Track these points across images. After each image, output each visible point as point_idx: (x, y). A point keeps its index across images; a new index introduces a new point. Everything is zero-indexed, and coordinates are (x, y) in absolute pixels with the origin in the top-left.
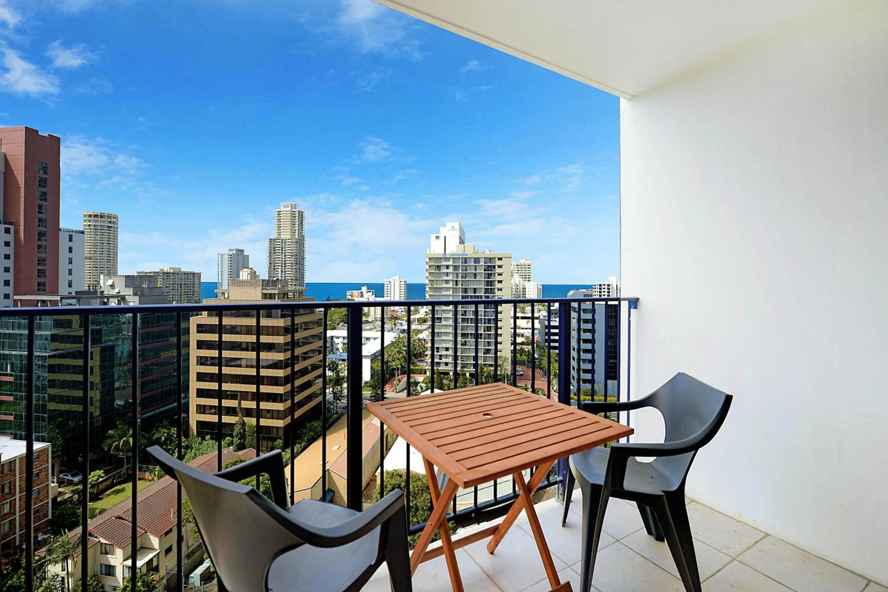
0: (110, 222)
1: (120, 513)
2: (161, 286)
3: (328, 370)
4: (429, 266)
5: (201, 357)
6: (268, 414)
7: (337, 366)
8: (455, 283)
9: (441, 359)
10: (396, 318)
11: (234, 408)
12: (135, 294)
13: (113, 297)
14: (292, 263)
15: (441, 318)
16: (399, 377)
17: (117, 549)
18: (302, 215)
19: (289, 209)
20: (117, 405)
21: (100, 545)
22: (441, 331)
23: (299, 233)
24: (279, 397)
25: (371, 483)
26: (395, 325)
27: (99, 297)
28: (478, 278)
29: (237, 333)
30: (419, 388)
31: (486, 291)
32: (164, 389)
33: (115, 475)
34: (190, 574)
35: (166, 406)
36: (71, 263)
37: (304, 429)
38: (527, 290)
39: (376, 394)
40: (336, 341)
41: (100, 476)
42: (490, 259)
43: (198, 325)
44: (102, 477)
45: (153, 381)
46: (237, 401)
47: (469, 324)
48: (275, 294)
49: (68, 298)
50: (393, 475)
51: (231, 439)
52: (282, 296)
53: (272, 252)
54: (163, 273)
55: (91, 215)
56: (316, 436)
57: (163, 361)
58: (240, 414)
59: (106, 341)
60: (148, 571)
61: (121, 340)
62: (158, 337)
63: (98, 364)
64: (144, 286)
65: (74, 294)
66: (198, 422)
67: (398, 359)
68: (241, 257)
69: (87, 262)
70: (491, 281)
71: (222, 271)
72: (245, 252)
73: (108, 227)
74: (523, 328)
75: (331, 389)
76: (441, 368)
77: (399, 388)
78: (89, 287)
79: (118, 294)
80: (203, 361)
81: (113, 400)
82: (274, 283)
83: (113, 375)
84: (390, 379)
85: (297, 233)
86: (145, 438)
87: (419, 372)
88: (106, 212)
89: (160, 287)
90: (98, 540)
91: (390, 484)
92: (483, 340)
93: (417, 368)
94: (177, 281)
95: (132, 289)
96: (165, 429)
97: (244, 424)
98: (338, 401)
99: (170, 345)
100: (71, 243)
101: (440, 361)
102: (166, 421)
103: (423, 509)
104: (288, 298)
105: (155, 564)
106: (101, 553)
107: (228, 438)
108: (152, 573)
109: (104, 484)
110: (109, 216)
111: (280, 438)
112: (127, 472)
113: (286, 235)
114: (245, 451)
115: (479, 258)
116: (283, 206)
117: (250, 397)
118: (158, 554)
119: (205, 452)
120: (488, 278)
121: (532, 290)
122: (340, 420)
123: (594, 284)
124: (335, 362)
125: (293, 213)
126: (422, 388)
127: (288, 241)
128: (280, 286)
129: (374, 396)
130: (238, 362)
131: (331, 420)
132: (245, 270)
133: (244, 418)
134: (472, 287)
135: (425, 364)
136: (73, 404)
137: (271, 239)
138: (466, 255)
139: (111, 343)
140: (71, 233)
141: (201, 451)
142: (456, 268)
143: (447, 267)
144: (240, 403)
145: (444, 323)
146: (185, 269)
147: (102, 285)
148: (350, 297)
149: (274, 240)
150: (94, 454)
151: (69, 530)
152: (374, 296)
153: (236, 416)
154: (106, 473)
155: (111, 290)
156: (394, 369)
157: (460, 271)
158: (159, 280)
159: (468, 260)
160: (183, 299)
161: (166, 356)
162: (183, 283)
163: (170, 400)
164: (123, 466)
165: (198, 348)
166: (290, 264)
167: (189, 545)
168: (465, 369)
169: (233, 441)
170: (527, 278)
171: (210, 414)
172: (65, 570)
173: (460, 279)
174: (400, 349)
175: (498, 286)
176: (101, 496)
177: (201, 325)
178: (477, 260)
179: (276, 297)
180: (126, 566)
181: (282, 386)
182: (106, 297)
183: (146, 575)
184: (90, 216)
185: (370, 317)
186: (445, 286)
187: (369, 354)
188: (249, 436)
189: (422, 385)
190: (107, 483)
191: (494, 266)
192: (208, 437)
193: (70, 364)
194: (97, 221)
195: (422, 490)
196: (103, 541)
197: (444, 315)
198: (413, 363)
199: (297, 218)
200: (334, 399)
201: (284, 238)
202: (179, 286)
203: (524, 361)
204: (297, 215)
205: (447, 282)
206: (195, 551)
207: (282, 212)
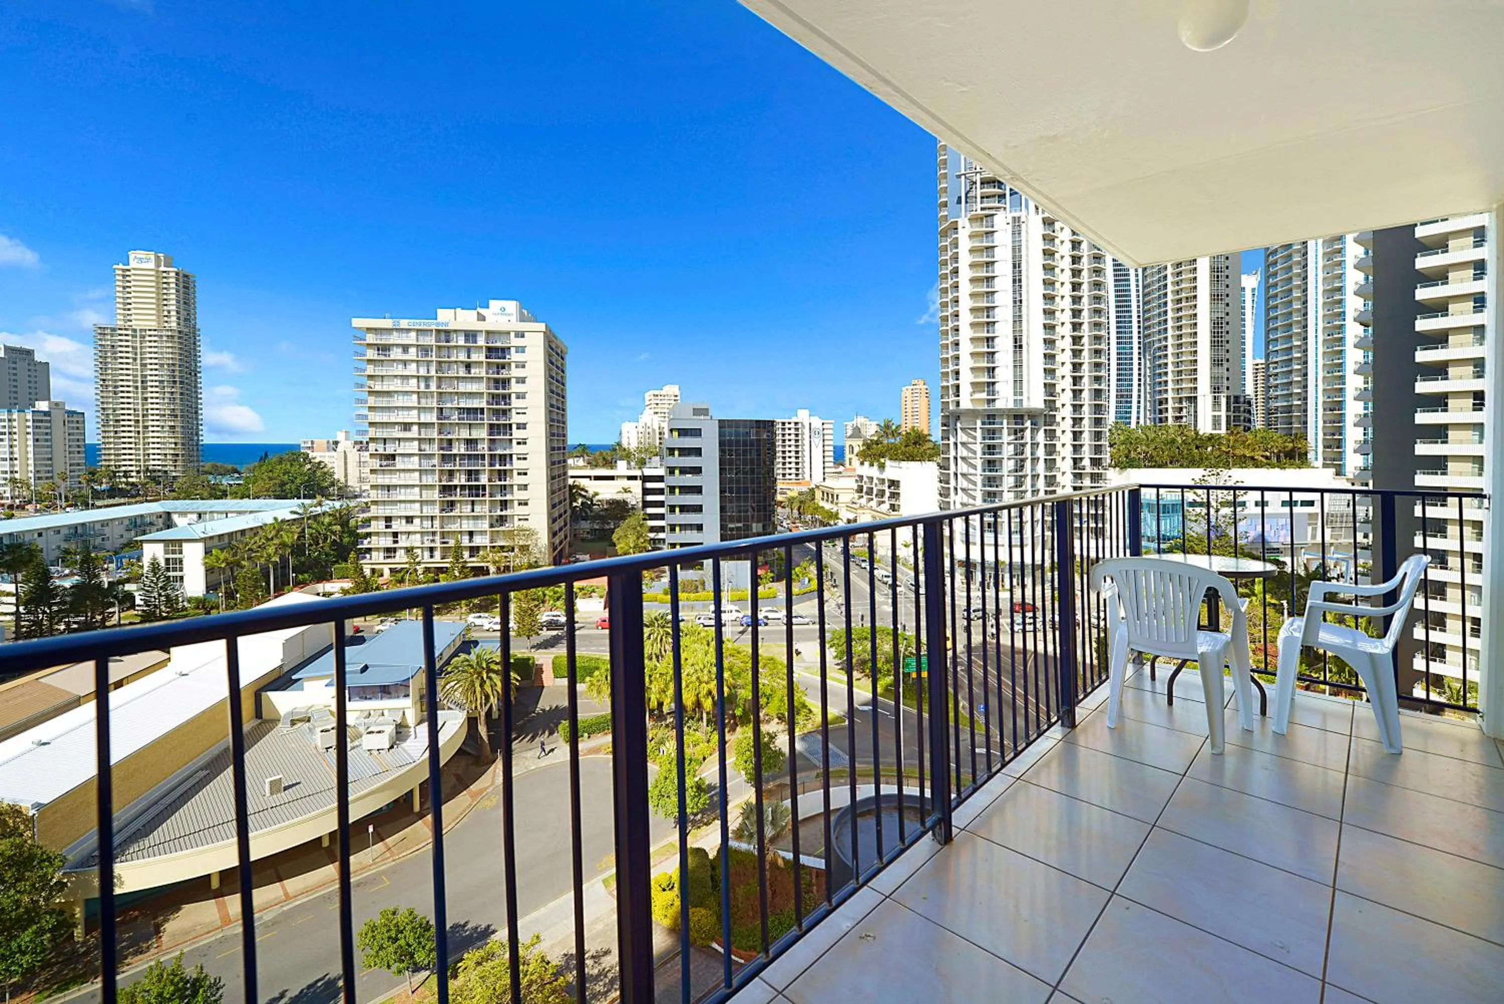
8: (422, 381)
9: (396, 541)
14: (161, 382)
15: (393, 455)
22: (394, 482)
23: (178, 318)
28: (475, 371)
31: (493, 398)
42: (499, 333)
68: (22, 366)
70: (502, 379)
72: (36, 354)
76: (397, 560)
85: (174, 319)
92: (488, 498)
101: (396, 545)
113: (144, 322)
115: (474, 333)
116: (136, 257)
120: (498, 374)
125: (161, 275)
127: (148, 333)
137: (103, 329)
138: (446, 324)
142: (423, 350)
145: (400, 464)
149: (113, 330)
157: (434, 358)
159: (450, 335)
166: (157, 384)
173: (433, 373)
175: (517, 388)
178: (470, 336)
187: (199, 537)
191: (508, 349)
197: (401, 450)
199: (173, 285)
201: (138, 328)
204: (173, 280)
205: (405, 378)
207: (133, 272)
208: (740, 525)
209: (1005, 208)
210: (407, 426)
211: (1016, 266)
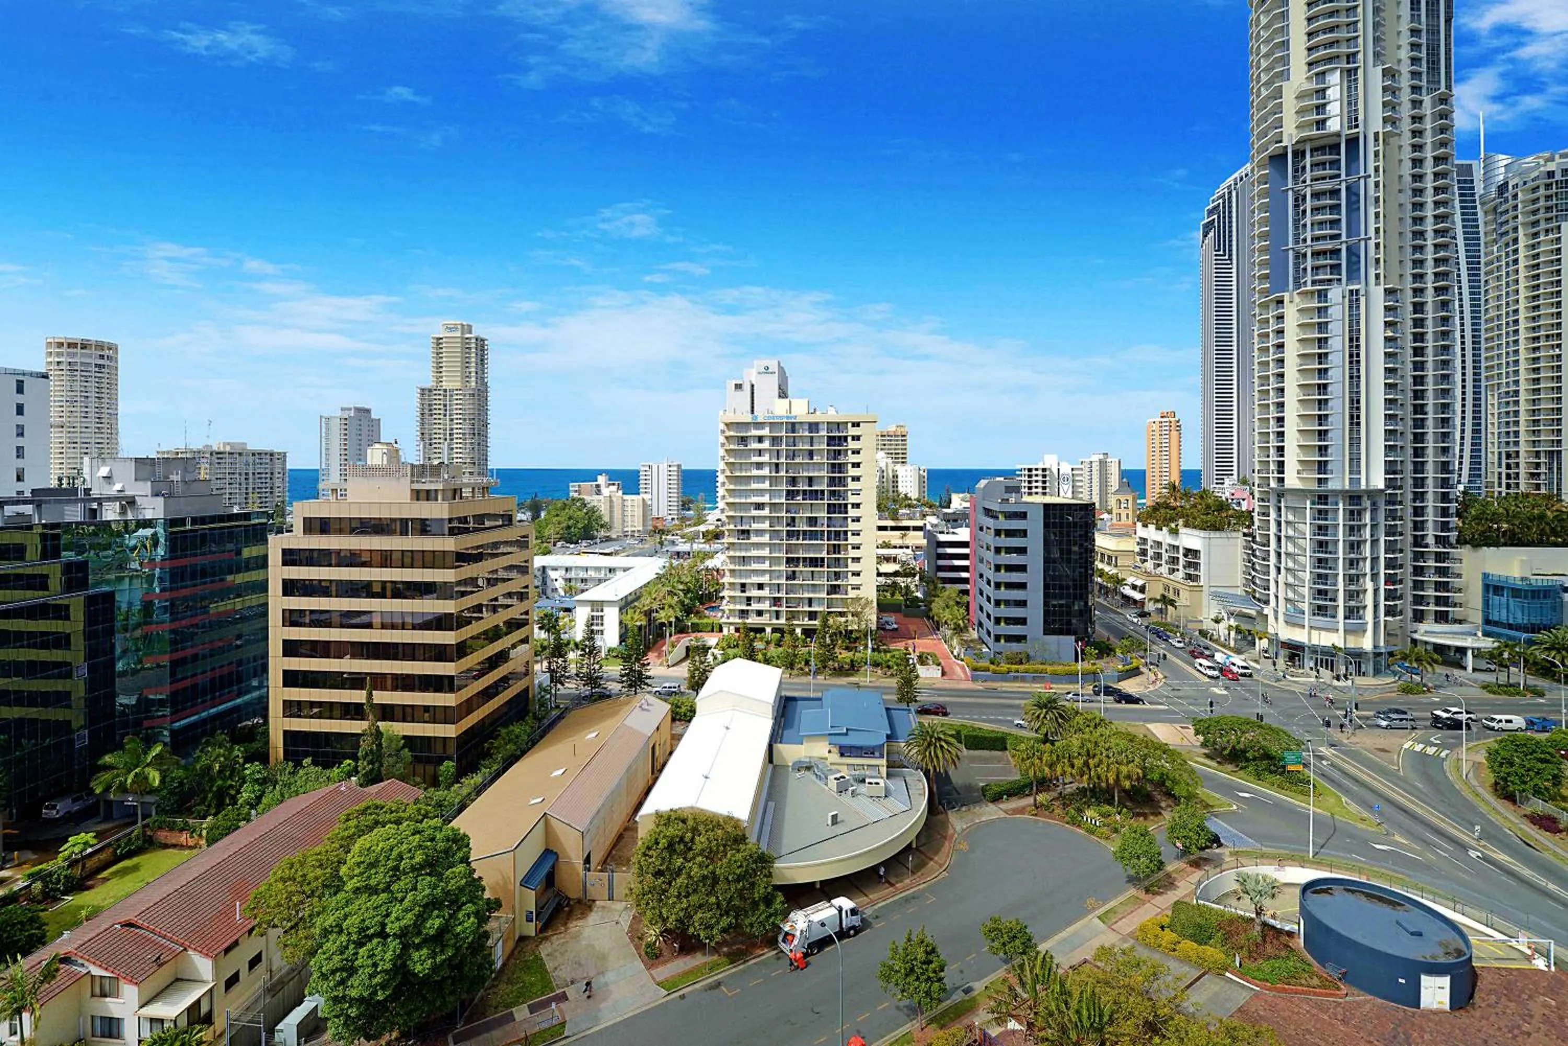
0: (102, 357)
1: (130, 916)
2: (208, 477)
3: (540, 628)
4: (727, 438)
5: (291, 611)
6: (427, 715)
7: (556, 620)
8: (774, 467)
9: (749, 605)
10: (662, 532)
11: (359, 706)
12: (156, 494)
13: (110, 499)
14: (464, 434)
15: (748, 531)
16: (673, 638)
17: (126, 986)
18: (483, 346)
19: (458, 334)
20: (121, 705)
21: (89, 978)
22: (749, 554)
23: (477, 378)
24: (446, 682)
25: (627, 834)
26: (661, 543)
27: (82, 500)
28: (816, 459)
29: (364, 564)
30: (710, 658)
31: (832, 481)
32: (218, 672)
33: (118, 840)
34: (276, 1025)
35: (220, 704)
36: (21, 434)
37: (495, 739)
38: (900, 479)
39: (631, 669)
40: (552, 574)
41: (86, 844)
42: (838, 424)
43: (284, 551)
44: (91, 846)
45: (195, 657)
46: (364, 692)
47: (800, 542)
48: (436, 491)
49: (17, 502)
50: (669, 818)
51: (354, 764)
52: (450, 494)
53: (426, 412)
54: (211, 454)
55: (62, 344)
56: (519, 753)
57: (214, 619)
58: (371, 717)
59: (98, 584)
60: (191, 1023)
61: (127, 580)
62: (204, 573)
63: (81, 628)
64: (174, 477)
65: (28, 494)
66: (286, 733)
67: (670, 606)
68: (364, 423)
69: (54, 434)
70: (840, 464)
71: (327, 449)
72: (372, 412)
73: (96, 365)
74: (895, 547)
75: (545, 664)
76: (749, 621)
77: (672, 658)
78: (60, 479)
79: (122, 494)
80: (295, 618)
81: (113, 696)
82: (436, 471)
83: (113, 646)
84: (655, 642)
85: (473, 379)
86: (179, 766)
87: (709, 628)
88: (93, 337)
89: (205, 480)
90: (84, 971)
91: (664, 837)
92: (826, 569)
93: (705, 621)
94: (240, 467)
95: (149, 483)
96: (220, 747)
97: (378, 734)
98: (559, 686)
99: (228, 588)
100: (20, 396)
101: (748, 608)
102: (222, 733)
103: (727, 879)
104: (461, 498)
105: (204, 1009)
106: (93, 995)
107: (348, 761)
108: (198, 1027)
109: (96, 858)
110: (100, 346)
111: (450, 758)
112: (144, 832)
113: (451, 382)
114: (382, 784)
115: (817, 424)
117: (389, 682)
118: (211, 990)
119: (301, 790)
120: (835, 459)
121: (909, 478)
122: (563, 721)
123: (1019, 467)
124: (552, 615)
125: (465, 342)
126: (715, 658)
127: (456, 392)
128: (446, 476)
129: (627, 675)
130: (364, 619)
131: (546, 722)
132: (377, 446)
133: (379, 723)
134: (806, 474)
135: (720, 614)
136: (29, 705)
137: (423, 390)
138: (795, 417)
139: (106, 589)
140: (21, 378)
141: (293, 788)
142: (775, 440)
143: (760, 439)
144: (370, 695)
145: (754, 539)
146: (254, 445)
147: (87, 477)
148: (576, 495)
149: (430, 390)
150: (74, 801)
151: (24, 955)
152: (620, 492)
153: (362, 719)
154: (100, 836)
155: (107, 486)
156: (663, 624)
157: (784, 447)
158: (203, 466)
159: (797, 426)
160: (250, 501)
161: (221, 609)
162: (251, 472)
163: (229, 692)
164: (135, 823)
165: (285, 594)
166: (461, 436)
167: (274, 968)
168: (795, 622)
169: (357, 767)
170: (900, 457)
171: (311, 717)
172: (15, 1033)
173: (783, 460)
174: (673, 587)
175: (852, 472)
176: (90, 883)
177: (290, 550)
178: (814, 427)
179: (440, 497)
180: (145, 1018)
181: (452, 661)
182: (95, 500)
183: (186, 1032)
184: (60, 345)
185: (614, 530)
186: (755, 472)
187: (615, 599)
188: (390, 755)
189: (716, 651)
190: (103, 856)
191: (846, 438)
192: (307, 761)
193: (23, 629)
194: (74, 355)
195: (724, 846)
196: (96, 971)
197: (755, 526)
198: (697, 613)
199: (473, 350)
200: (552, 681)
201: (448, 388)
202: (244, 476)
203: (900, 605)
204: (473, 345)
205: (759, 466)
206: (286, 980)
207: (444, 340)
208: (1063, 602)
209: (1340, 280)
210: (759, 506)
211: (1354, 341)
